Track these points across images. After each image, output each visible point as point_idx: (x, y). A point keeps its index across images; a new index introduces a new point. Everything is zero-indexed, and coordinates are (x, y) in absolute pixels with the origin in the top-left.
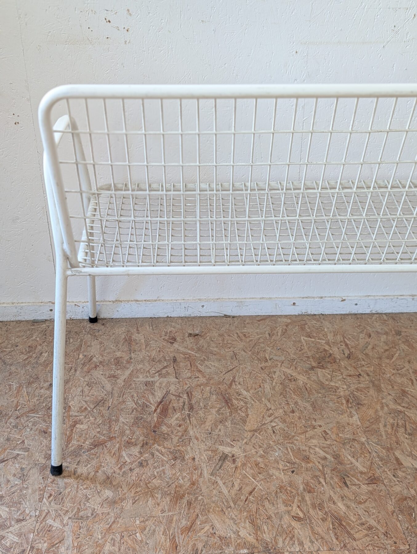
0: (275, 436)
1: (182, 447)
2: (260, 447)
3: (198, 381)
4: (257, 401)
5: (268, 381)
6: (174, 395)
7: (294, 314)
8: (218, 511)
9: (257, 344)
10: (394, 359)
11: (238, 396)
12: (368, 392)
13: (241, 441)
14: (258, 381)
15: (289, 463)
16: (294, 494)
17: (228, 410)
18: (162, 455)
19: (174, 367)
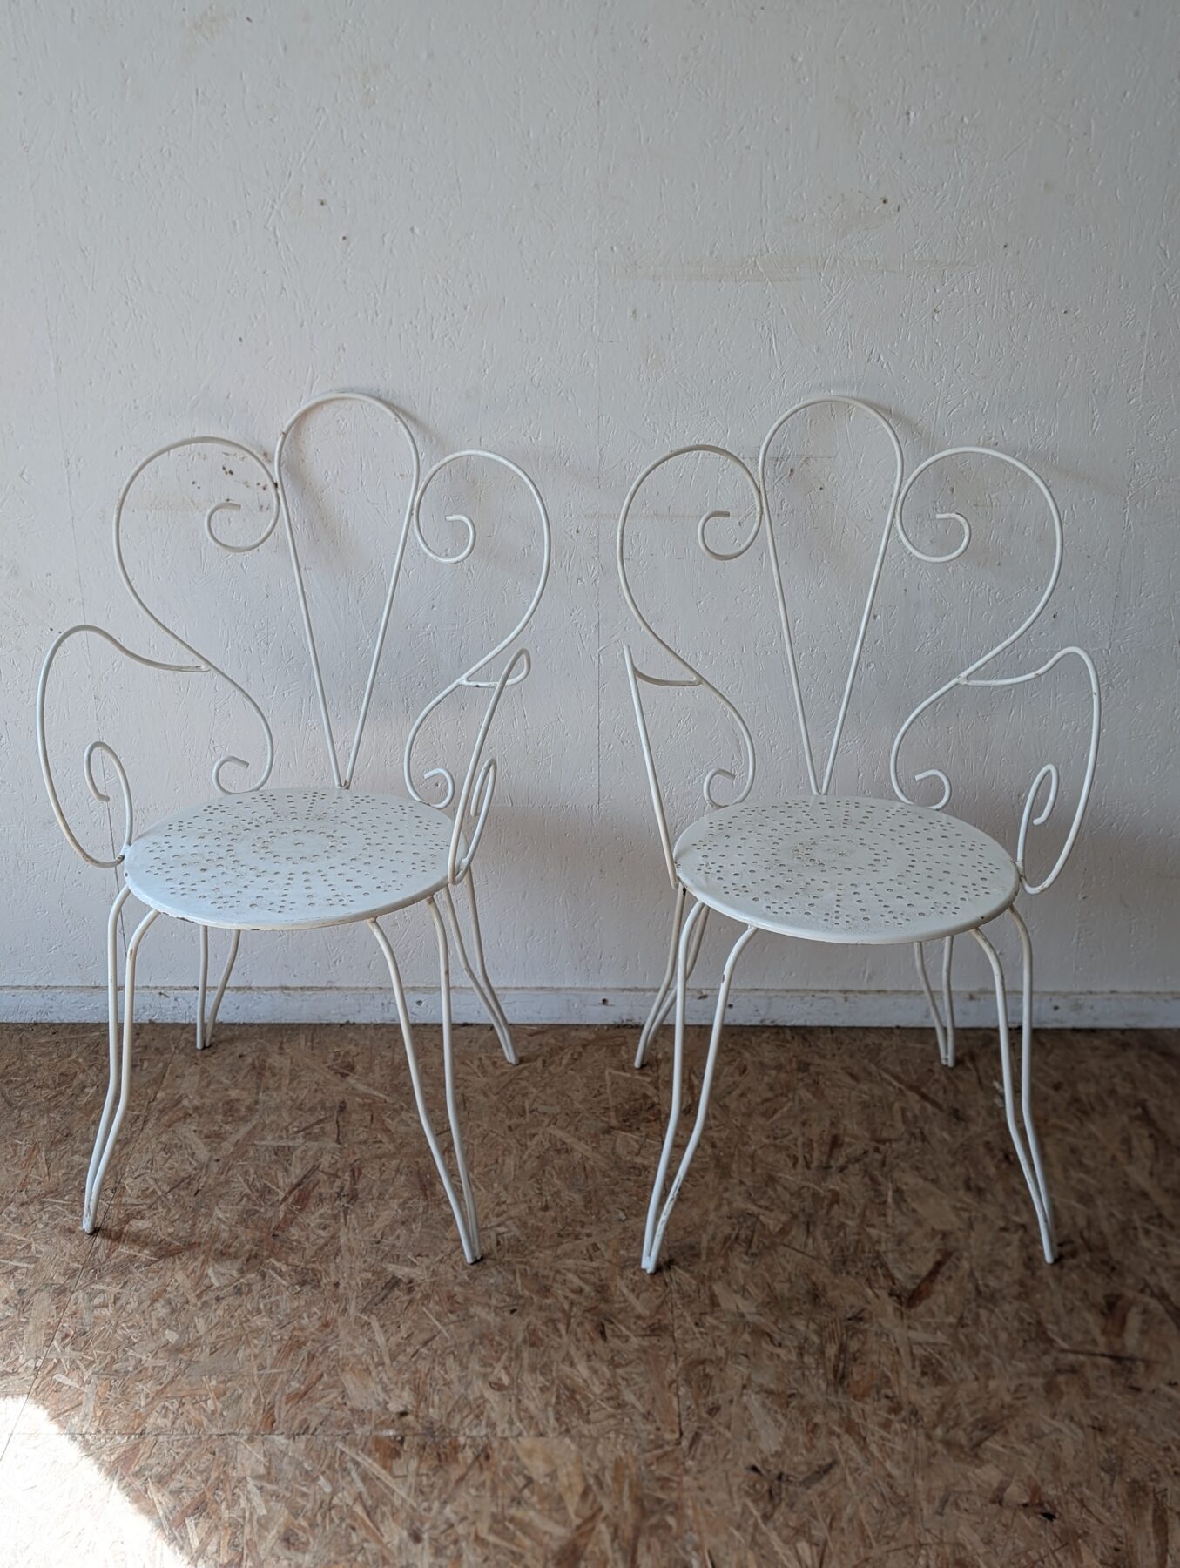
1: (321, 1264)
3: (379, 1148)
5: (514, 1151)
6: (325, 1173)
8: (360, 1370)
10: (775, 1117)
12: (703, 1177)
14: (494, 1152)
17: (422, 1203)
18: (281, 1276)
19: (337, 1122)
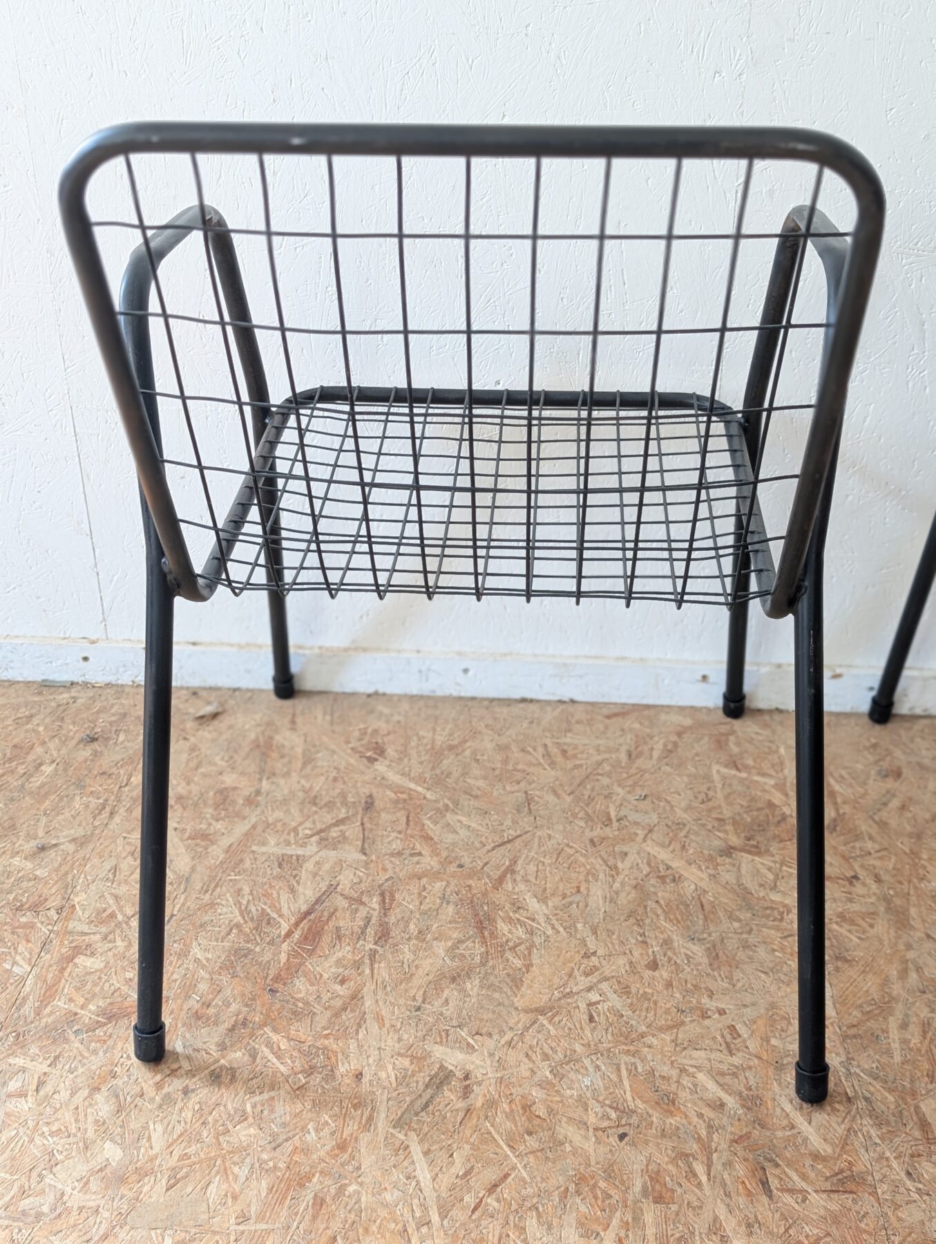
0: (593, 1030)
1: (336, 1039)
2: (546, 1058)
3: (418, 863)
4: (561, 929)
5: (602, 876)
6: (346, 898)
9: (591, 777)
11: (515, 912)
12: (872, 926)
13: (496, 1037)
14: (574, 875)
15: (616, 1109)
16: (613, 1201)
17: (479, 949)
18: (278, 1058)
19: (362, 824)
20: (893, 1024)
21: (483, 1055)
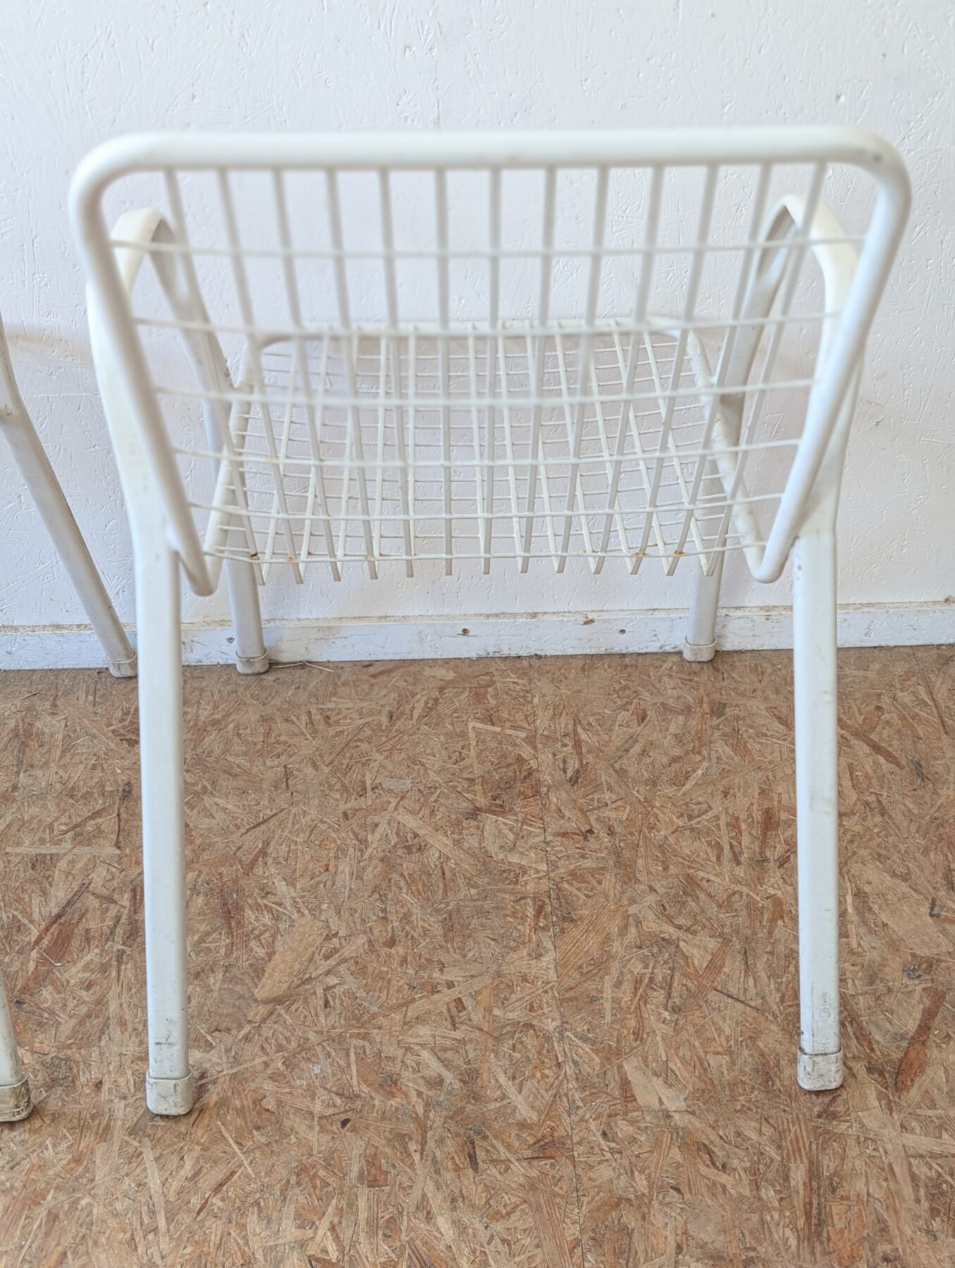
0: (327, 1016)
1: (79, 1048)
2: (280, 1048)
4: (306, 912)
5: (351, 851)
7: (467, 656)
8: (120, 1242)
9: (351, 744)
11: (263, 897)
12: (600, 882)
13: (234, 1032)
14: (324, 853)
15: (341, 1095)
16: (330, 1189)
17: (225, 941)
19: (118, 815)
20: (608, 982)
21: (220, 1051)
